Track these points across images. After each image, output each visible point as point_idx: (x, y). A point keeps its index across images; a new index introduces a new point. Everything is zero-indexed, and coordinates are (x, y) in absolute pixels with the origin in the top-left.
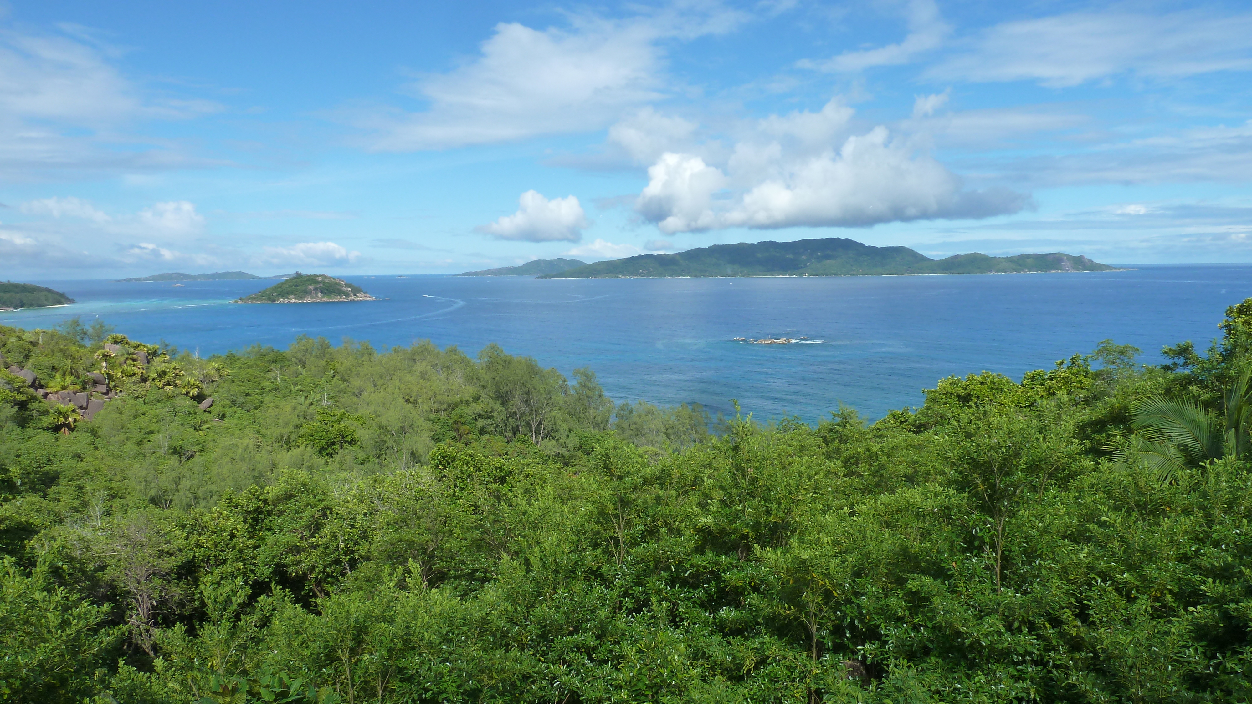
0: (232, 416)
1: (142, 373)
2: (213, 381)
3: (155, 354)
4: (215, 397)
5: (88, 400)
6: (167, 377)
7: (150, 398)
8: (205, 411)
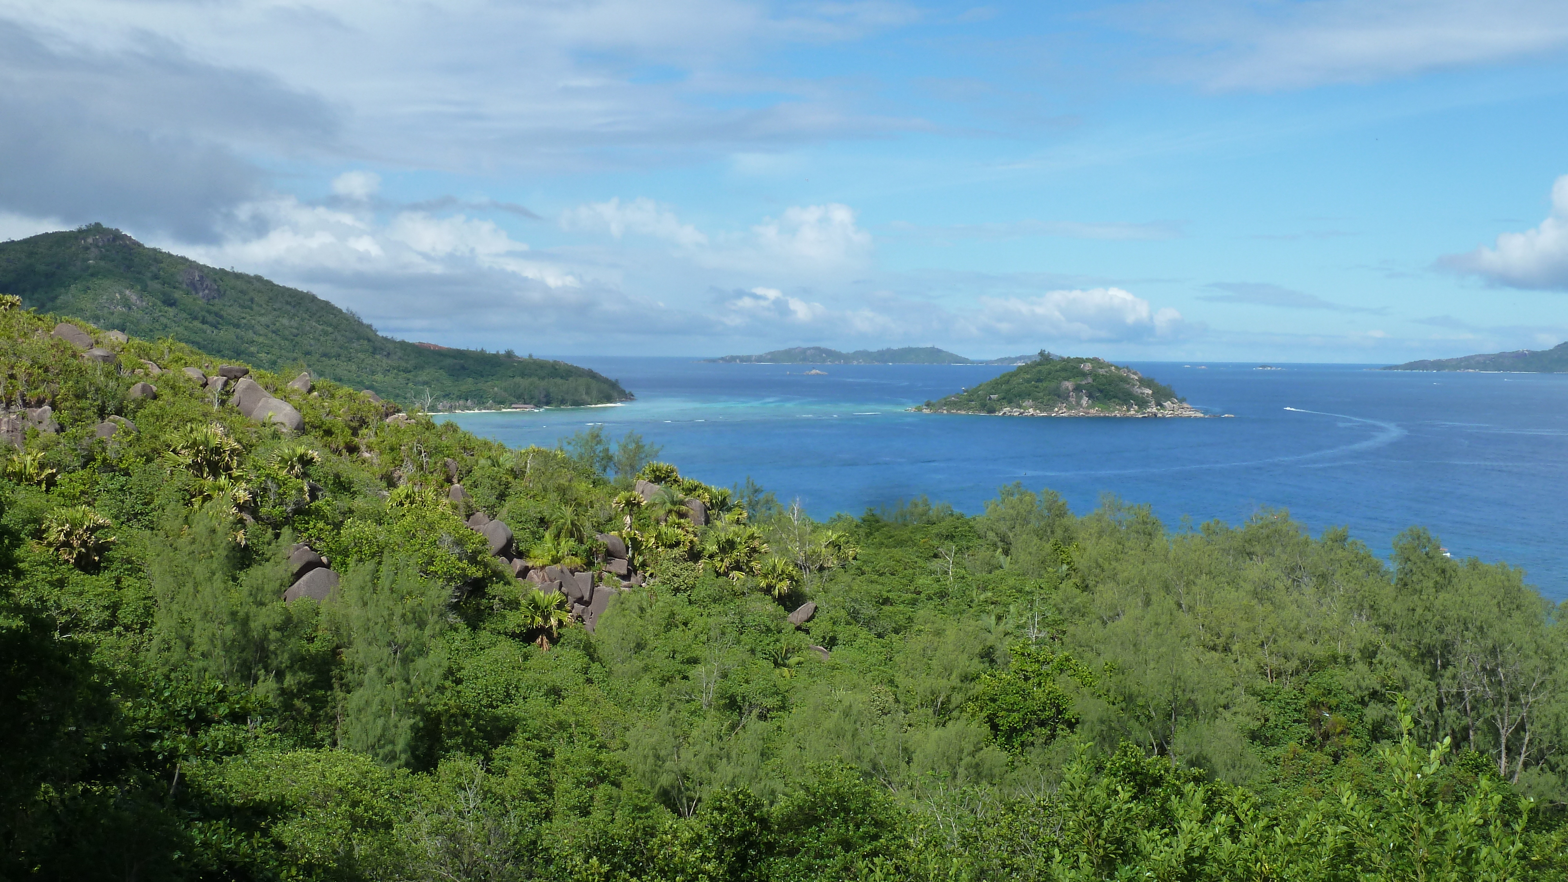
0: (850, 643)
1: (691, 542)
2: (821, 569)
3: (723, 505)
4: (820, 601)
5: (593, 586)
6: (735, 553)
7: (700, 593)
8: (798, 628)
